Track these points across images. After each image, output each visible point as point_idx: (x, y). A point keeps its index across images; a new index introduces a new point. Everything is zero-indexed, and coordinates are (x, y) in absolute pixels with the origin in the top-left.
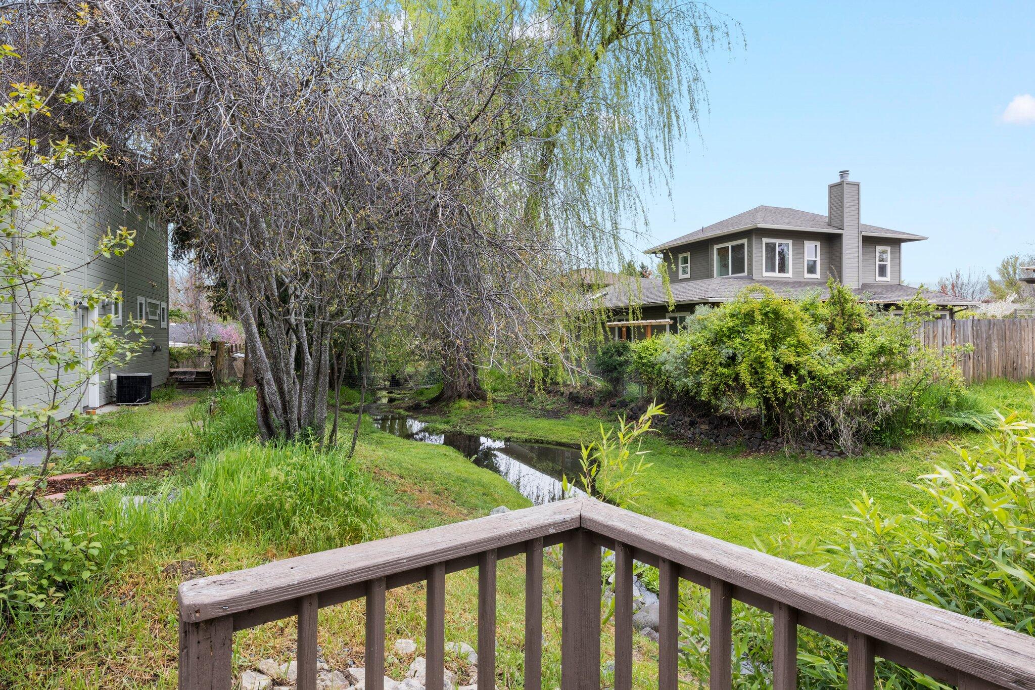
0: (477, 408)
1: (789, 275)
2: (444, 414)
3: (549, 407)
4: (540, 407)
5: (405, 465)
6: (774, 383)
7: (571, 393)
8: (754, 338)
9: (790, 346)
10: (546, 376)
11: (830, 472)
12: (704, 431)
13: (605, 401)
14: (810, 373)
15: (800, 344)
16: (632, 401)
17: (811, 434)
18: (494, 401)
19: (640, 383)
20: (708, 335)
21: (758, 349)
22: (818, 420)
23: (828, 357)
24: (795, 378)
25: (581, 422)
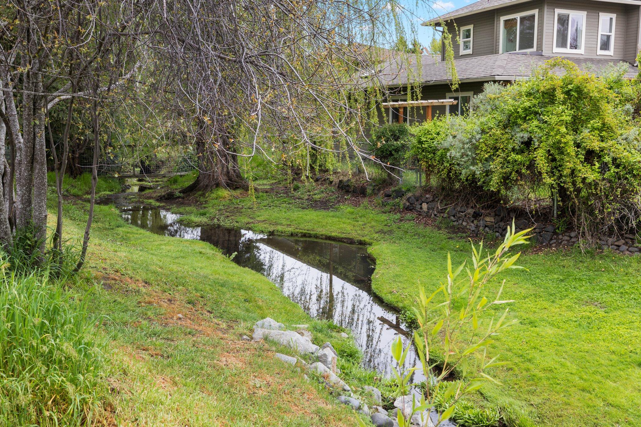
0: (236, 198)
1: (581, 51)
2: (199, 204)
3: (317, 197)
4: (306, 197)
5: (153, 268)
6: (573, 172)
7: (341, 181)
10: (314, 162)
11: (630, 270)
12: (489, 224)
13: (379, 190)
14: (614, 160)
16: (409, 190)
17: (611, 228)
18: (256, 190)
19: (418, 171)
20: (499, 116)
21: (558, 132)
22: (620, 213)
23: (635, 142)
24: (597, 165)
25: (352, 213)
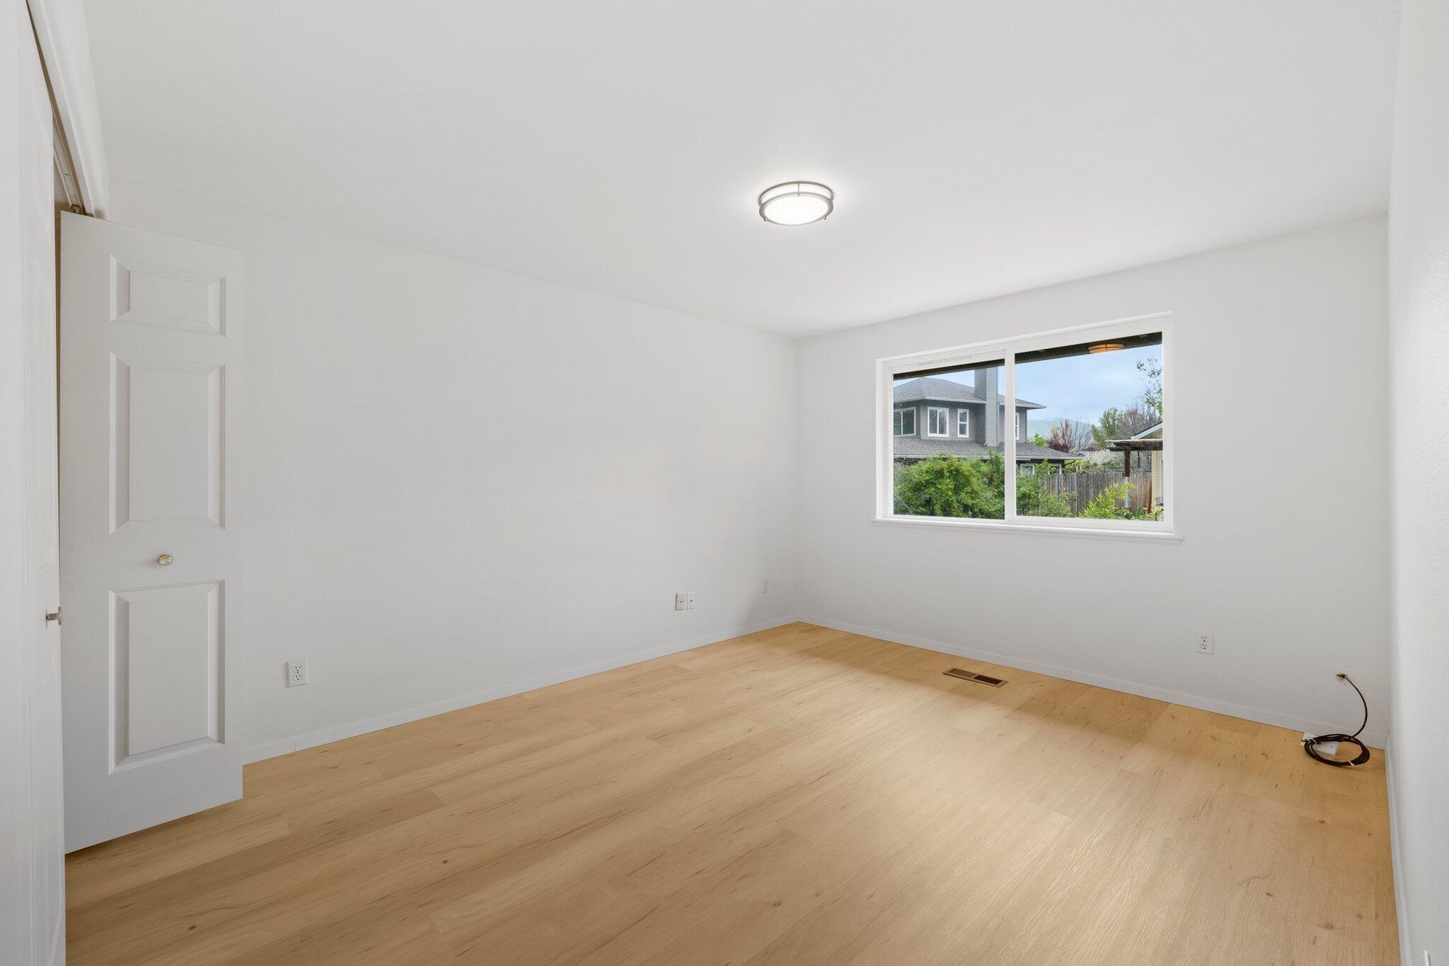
1: (947, 435)
8: (944, 487)
9: (967, 493)
15: (973, 492)
21: (947, 495)
